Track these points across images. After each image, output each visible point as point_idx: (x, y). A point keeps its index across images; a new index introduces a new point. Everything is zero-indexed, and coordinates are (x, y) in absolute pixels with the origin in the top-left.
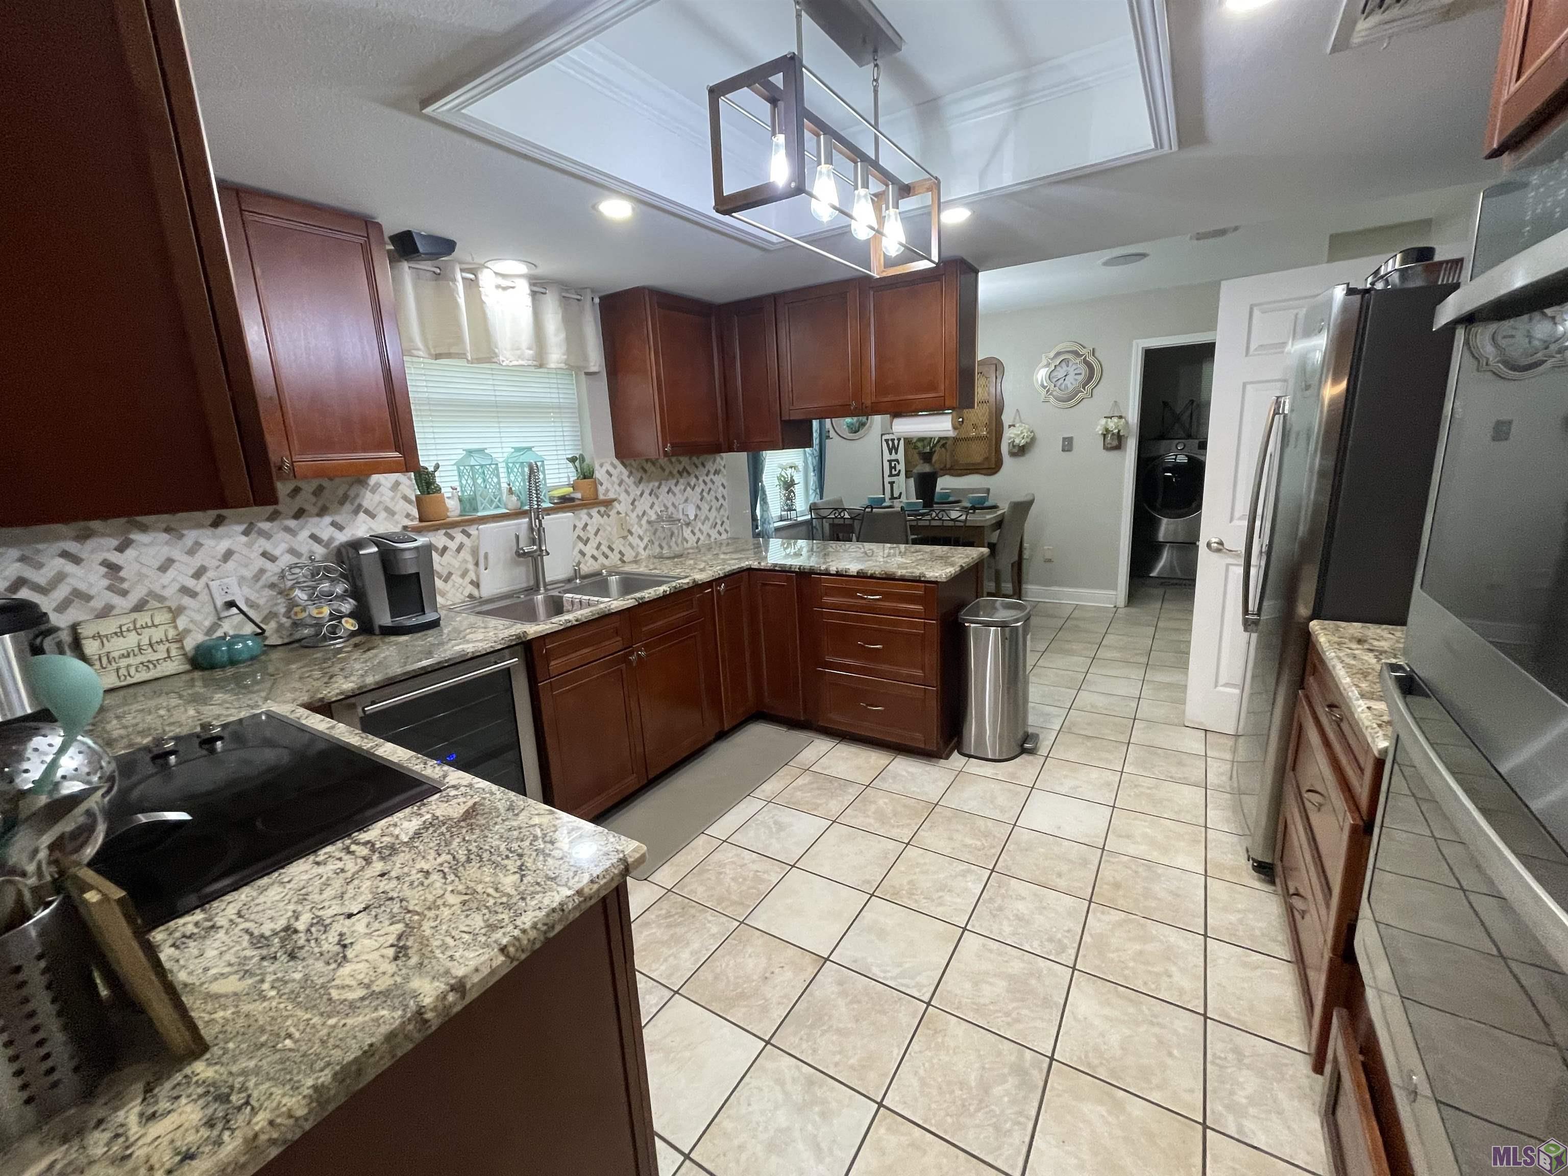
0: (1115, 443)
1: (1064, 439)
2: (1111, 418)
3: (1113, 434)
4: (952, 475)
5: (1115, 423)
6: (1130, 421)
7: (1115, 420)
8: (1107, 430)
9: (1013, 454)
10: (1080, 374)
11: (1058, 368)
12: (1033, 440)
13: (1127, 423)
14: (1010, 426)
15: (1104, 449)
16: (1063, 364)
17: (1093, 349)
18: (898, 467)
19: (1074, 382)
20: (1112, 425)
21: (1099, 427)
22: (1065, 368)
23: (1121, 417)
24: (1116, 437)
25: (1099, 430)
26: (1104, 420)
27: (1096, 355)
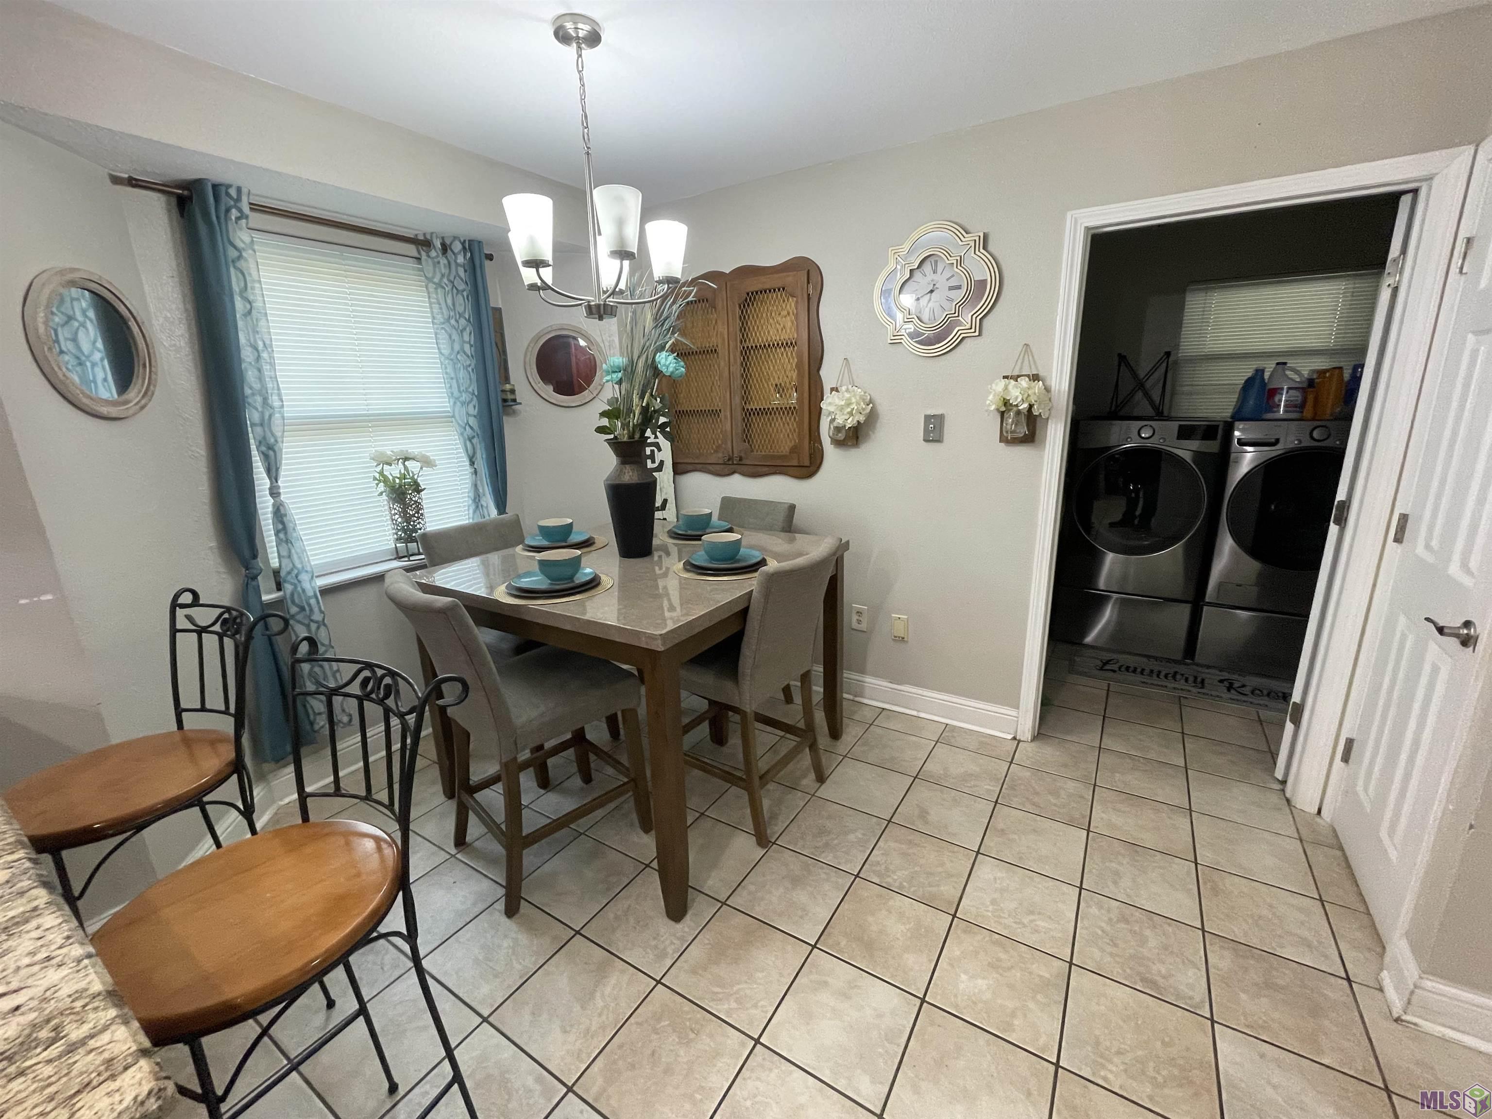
0: (1023, 430)
1: (928, 418)
2: (1016, 378)
3: (1019, 413)
4: (744, 474)
5: (1023, 391)
6: (1054, 383)
7: (1024, 382)
8: (1006, 403)
9: (838, 443)
10: (959, 287)
11: (918, 275)
12: (872, 417)
13: (1047, 390)
14: (832, 389)
15: (1003, 439)
16: (927, 267)
17: (986, 237)
18: (658, 457)
19: (946, 304)
20: (1016, 393)
21: (991, 397)
22: (930, 276)
23: (1035, 378)
24: (1023, 419)
25: (992, 403)
26: (1004, 382)
27: (991, 247)
